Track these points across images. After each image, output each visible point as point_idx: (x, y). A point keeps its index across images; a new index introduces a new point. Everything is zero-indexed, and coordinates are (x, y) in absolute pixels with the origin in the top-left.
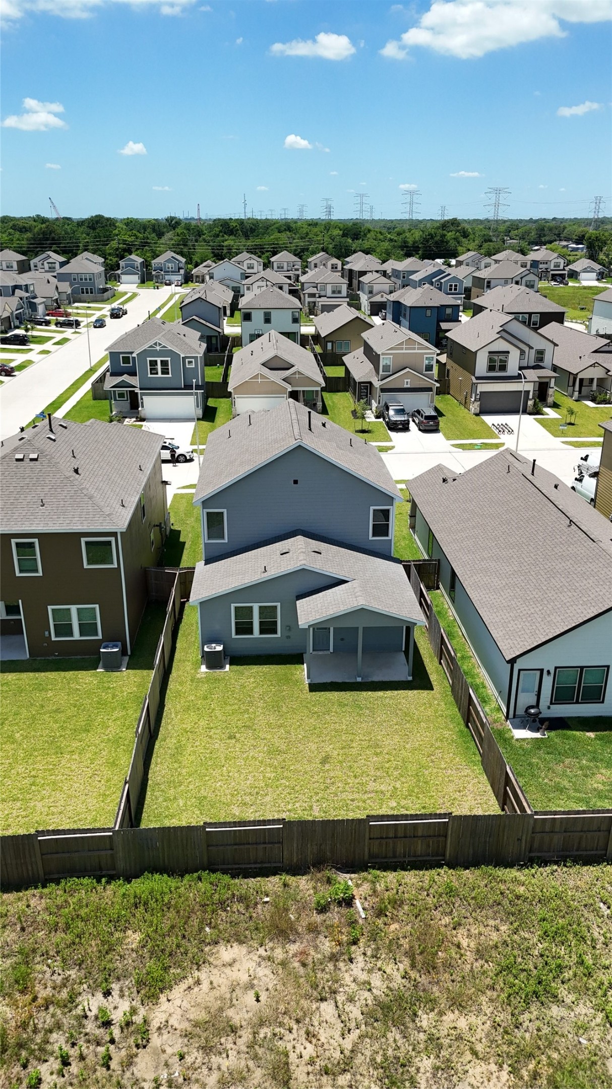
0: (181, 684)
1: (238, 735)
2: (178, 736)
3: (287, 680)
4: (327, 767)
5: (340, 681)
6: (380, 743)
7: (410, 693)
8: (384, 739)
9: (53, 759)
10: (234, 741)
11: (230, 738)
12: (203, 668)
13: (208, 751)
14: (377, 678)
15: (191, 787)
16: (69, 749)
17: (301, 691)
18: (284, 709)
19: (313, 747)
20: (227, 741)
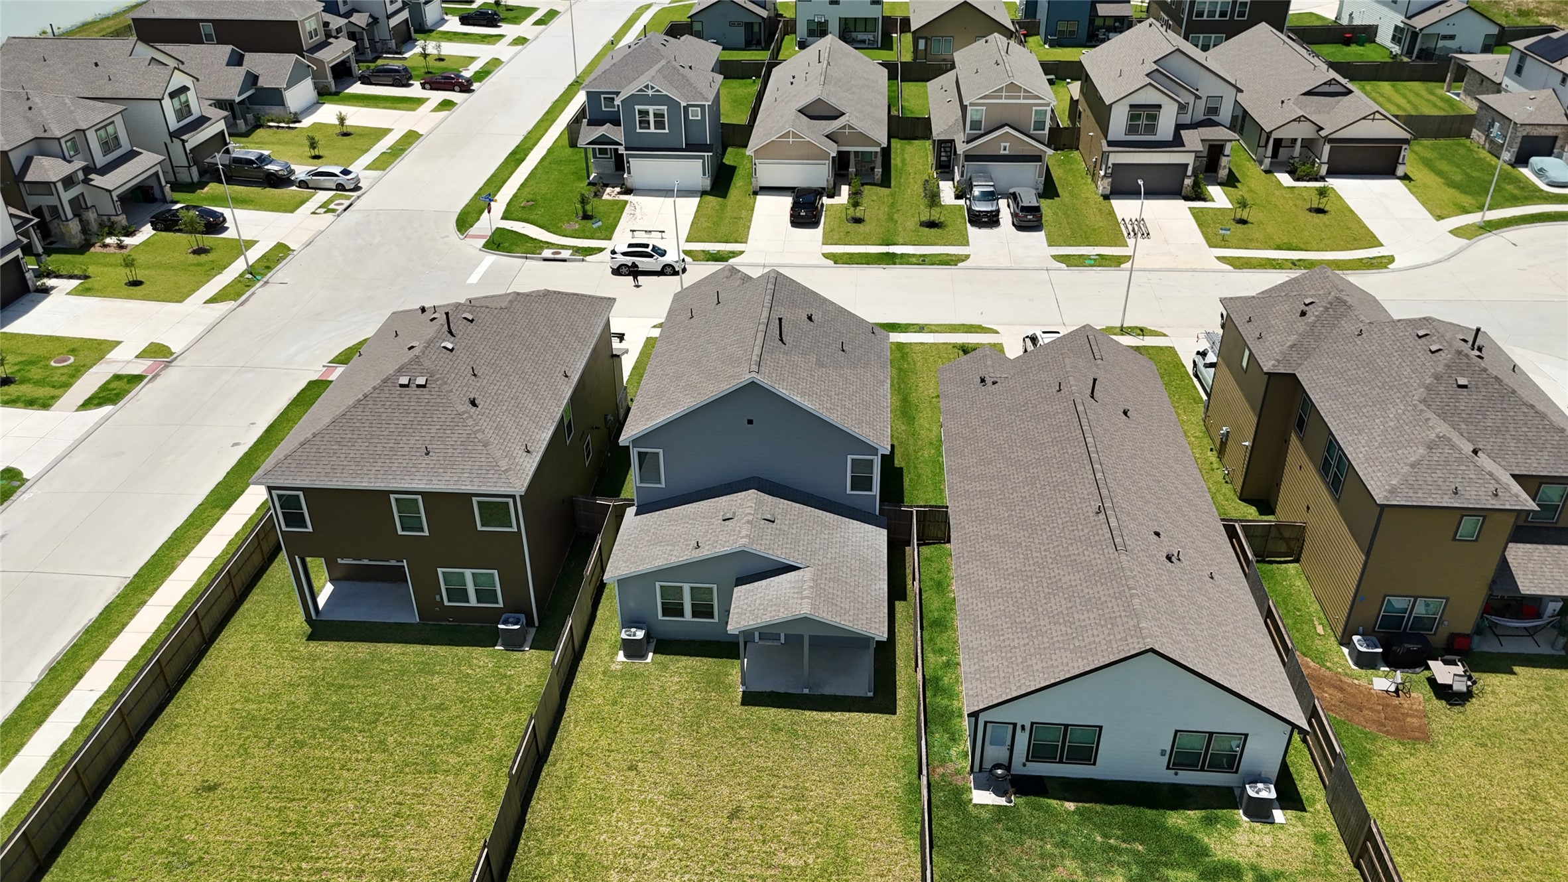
0: (590, 678)
1: (640, 765)
2: (572, 759)
3: (717, 683)
4: (735, 824)
5: (782, 690)
6: (807, 793)
7: (865, 717)
8: (814, 788)
9: (424, 779)
10: (635, 772)
11: (630, 769)
12: (621, 657)
13: (601, 786)
14: (828, 690)
15: (572, 837)
16: (445, 767)
17: (731, 701)
18: (705, 729)
19: (726, 791)
20: (627, 774)
